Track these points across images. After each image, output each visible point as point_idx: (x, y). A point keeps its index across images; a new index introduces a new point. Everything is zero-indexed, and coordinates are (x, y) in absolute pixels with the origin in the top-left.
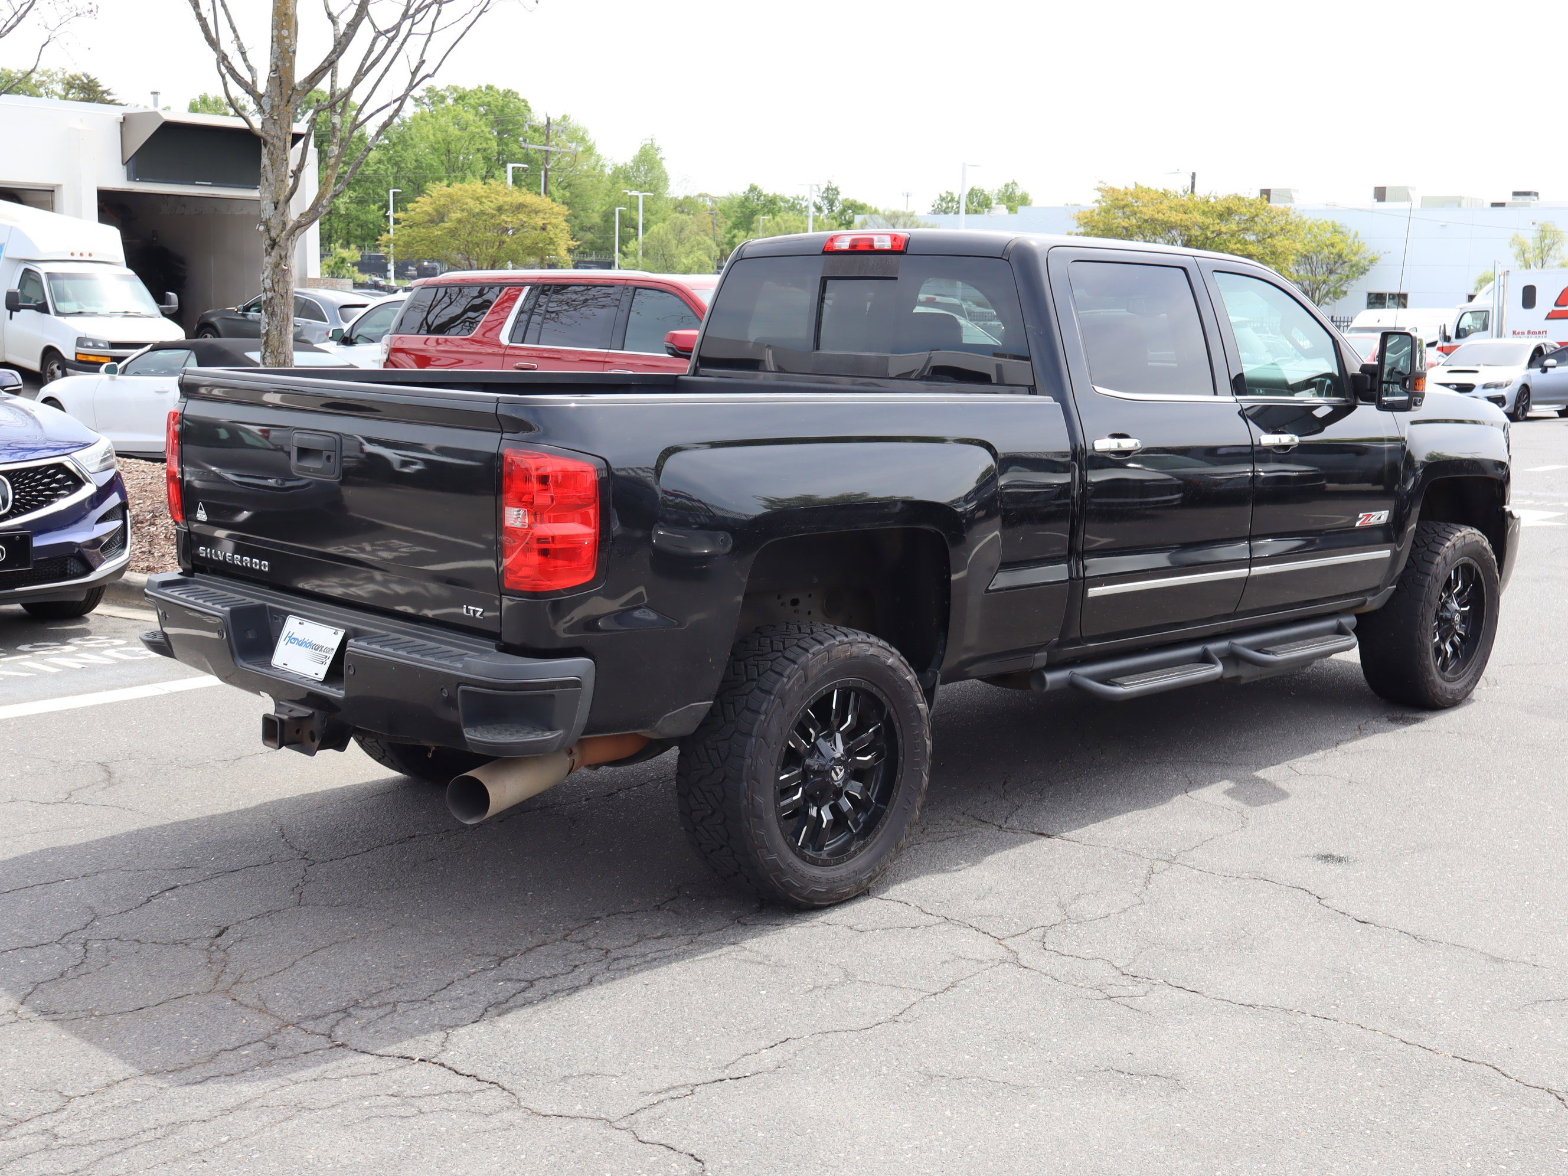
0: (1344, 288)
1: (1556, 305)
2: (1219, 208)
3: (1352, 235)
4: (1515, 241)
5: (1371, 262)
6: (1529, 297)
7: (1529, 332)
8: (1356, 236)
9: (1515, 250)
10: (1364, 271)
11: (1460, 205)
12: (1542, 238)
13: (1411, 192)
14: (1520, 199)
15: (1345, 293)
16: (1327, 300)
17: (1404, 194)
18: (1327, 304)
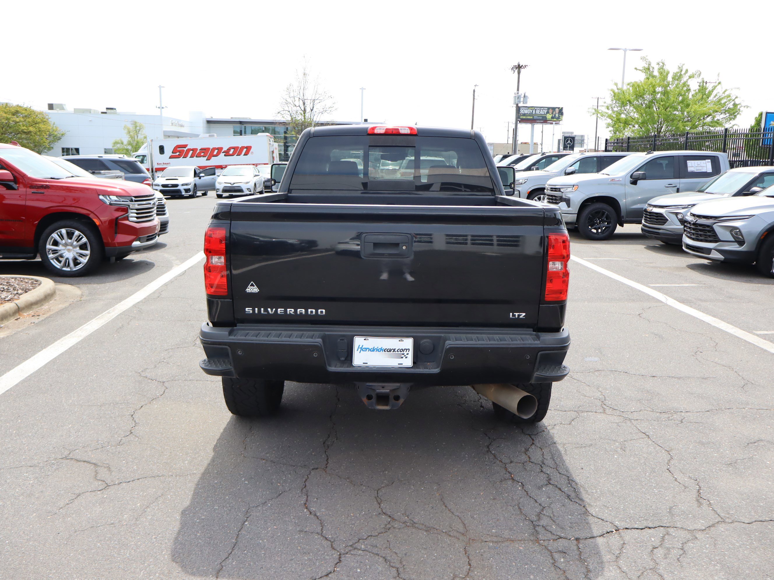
0: (52, 146)
1: (173, 153)
2: (13, 111)
3: (52, 123)
4: (125, 127)
5: (62, 135)
6: (162, 149)
7: (163, 163)
8: (54, 124)
9: (126, 131)
10: (59, 139)
11: (90, 112)
12: (136, 127)
13: (64, 106)
14: (109, 111)
15: (52, 148)
16: (45, 151)
17: (61, 107)
18: (45, 152)
